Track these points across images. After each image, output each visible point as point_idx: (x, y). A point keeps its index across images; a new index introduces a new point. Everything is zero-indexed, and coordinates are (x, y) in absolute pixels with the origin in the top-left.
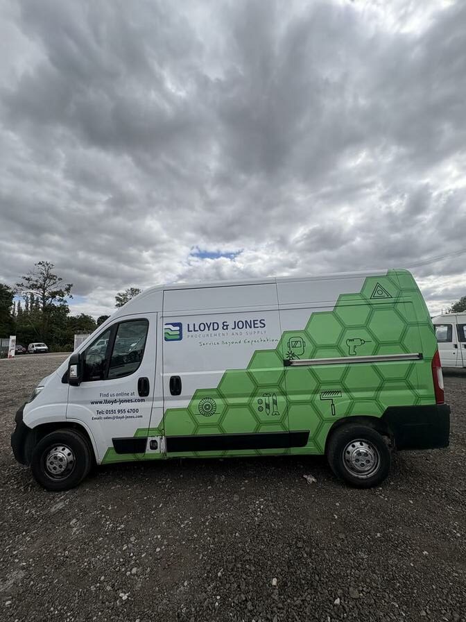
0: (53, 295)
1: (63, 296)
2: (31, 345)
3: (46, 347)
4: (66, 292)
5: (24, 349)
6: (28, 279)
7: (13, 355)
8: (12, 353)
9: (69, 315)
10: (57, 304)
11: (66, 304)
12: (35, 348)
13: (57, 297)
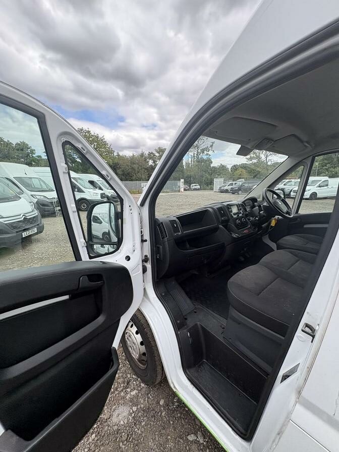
7: (183, 191)
8: (182, 190)
10: (205, 157)
12: (194, 187)
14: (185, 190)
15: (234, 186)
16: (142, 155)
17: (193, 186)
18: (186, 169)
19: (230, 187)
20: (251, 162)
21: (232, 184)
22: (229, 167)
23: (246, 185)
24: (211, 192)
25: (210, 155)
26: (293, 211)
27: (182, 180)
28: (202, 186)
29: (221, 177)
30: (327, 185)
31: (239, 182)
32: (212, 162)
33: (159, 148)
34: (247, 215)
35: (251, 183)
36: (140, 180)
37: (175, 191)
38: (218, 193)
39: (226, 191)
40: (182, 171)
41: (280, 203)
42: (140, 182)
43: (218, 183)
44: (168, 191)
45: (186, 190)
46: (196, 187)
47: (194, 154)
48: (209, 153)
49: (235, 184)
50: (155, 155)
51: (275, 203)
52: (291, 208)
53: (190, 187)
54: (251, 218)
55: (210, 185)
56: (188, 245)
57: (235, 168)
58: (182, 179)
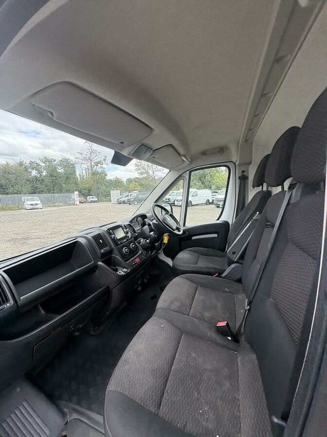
0: (97, 164)
1: (102, 164)
2: (88, 197)
3: (96, 199)
4: (103, 162)
5: (85, 200)
6: (81, 154)
7: (78, 204)
8: (78, 202)
9: (107, 178)
11: (105, 170)
12: (91, 200)
13: (99, 165)
14: (81, 202)
15: (130, 197)
16: (21, 164)
17: (90, 198)
18: (81, 182)
19: (127, 198)
20: (142, 176)
21: (128, 196)
22: (124, 180)
23: (140, 196)
24: (108, 204)
25: (104, 168)
26: (181, 224)
27: (76, 193)
28: (99, 198)
29: (117, 189)
30: (197, 195)
31: (135, 194)
32: (106, 175)
33: (45, 158)
34: (136, 238)
35: (144, 194)
36: (21, 193)
37: (70, 205)
38: (117, 205)
39: (124, 202)
40: (76, 183)
41: (169, 219)
42: (20, 195)
43: (115, 194)
44: (61, 204)
45: (83, 203)
46: (93, 199)
47: (88, 166)
48: (103, 166)
49: (131, 195)
50: (39, 165)
51: (164, 219)
52: (179, 221)
53: (86, 200)
54: (142, 240)
55: (108, 196)
56: (43, 312)
57: (130, 181)
58: (76, 191)
